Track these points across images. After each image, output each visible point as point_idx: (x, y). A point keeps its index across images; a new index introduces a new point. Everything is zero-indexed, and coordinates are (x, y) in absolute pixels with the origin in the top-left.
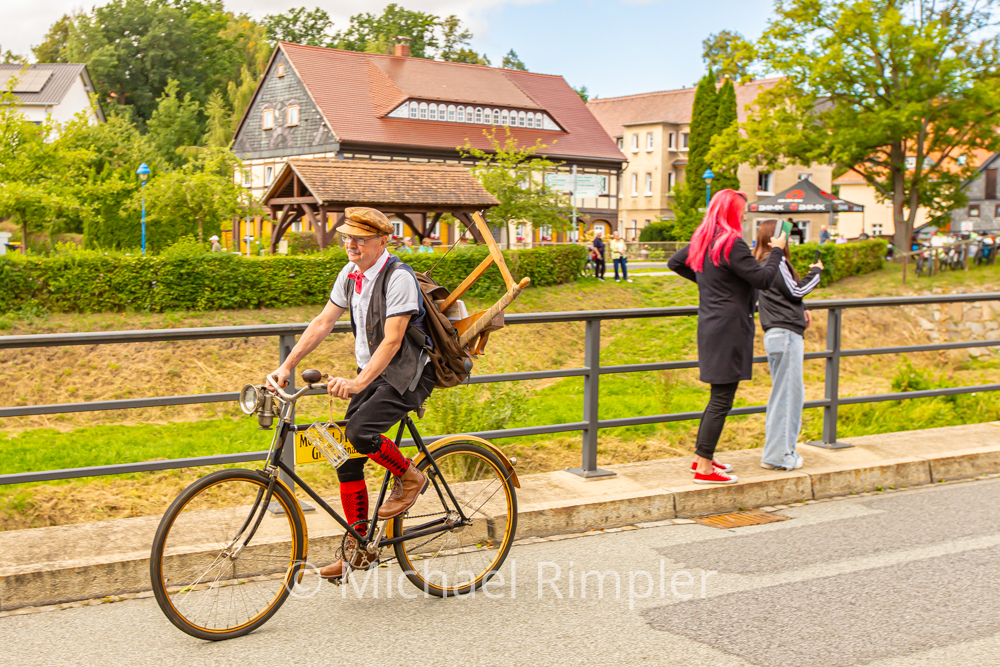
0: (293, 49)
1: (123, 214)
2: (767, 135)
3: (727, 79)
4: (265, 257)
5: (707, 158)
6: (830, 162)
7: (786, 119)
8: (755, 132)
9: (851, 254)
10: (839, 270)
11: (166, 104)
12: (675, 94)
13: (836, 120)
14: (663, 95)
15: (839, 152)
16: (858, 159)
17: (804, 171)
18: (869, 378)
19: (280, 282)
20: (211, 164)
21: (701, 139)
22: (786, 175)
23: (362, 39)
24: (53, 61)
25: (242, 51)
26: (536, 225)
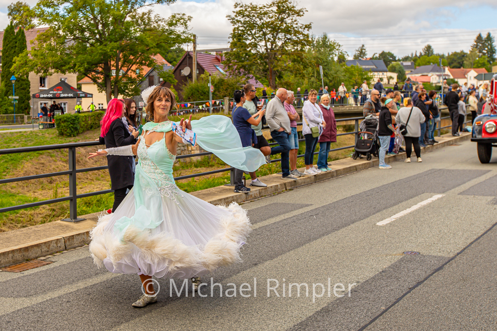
2: (42, 57)
3: (20, 27)
5: (12, 69)
6: (74, 72)
7: (51, 49)
8: (36, 55)
9: (87, 119)
10: (82, 127)
13: (76, 50)
15: (78, 67)
16: (88, 71)
17: (63, 76)
18: (100, 182)
21: (8, 59)
22: (54, 78)
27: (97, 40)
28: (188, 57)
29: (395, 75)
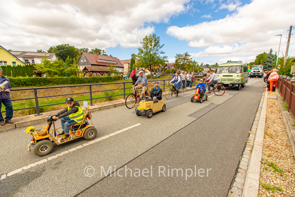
0: (84, 53)
1: (63, 72)
4: (83, 78)
5: (132, 67)
6: (144, 67)
7: (140, 63)
11: (67, 59)
12: (129, 60)
13: (145, 63)
14: (128, 60)
16: (147, 67)
19: (85, 80)
20: (75, 66)
21: (132, 65)
22: (140, 69)
23: (93, 52)
24: (50, 52)
25: (77, 53)
26: (115, 74)
27: (149, 61)
28: (166, 65)
29: (209, 69)
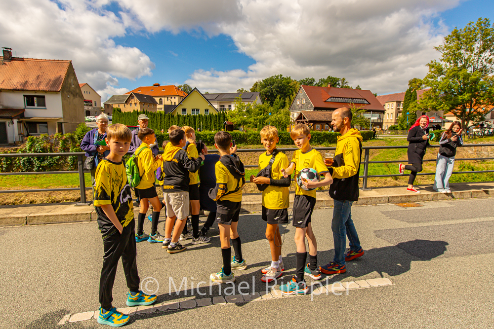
0: (304, 87)
3: (414, 90)
5: (408, 109)
8: (422, 103)
11: (277, 100)
12: (400, 94)
14: (397, 94)
16: (452, 109)
21: (407, 105)
23: (322, 84)
24: (254, 91)
25: (294, 88)
